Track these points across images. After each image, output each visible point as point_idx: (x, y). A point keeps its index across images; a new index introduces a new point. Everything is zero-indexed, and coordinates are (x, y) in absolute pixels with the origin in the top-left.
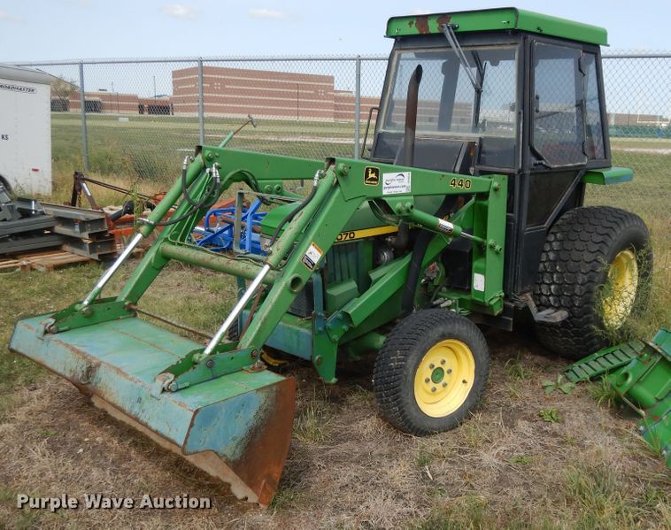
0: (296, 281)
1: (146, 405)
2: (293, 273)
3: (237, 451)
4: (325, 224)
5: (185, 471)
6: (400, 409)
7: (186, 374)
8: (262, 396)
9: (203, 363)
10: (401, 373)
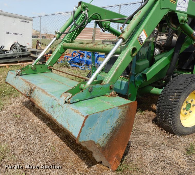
0: (134, 50)
1: (56, 109)
2: (133, 45)
3: (105, 142)
4: (150, 20)
5: (70, 141)
6: (173, 122)
7: (78, 94)
8: (121, 110)
9: (87, 89)
10: (177, 104)
